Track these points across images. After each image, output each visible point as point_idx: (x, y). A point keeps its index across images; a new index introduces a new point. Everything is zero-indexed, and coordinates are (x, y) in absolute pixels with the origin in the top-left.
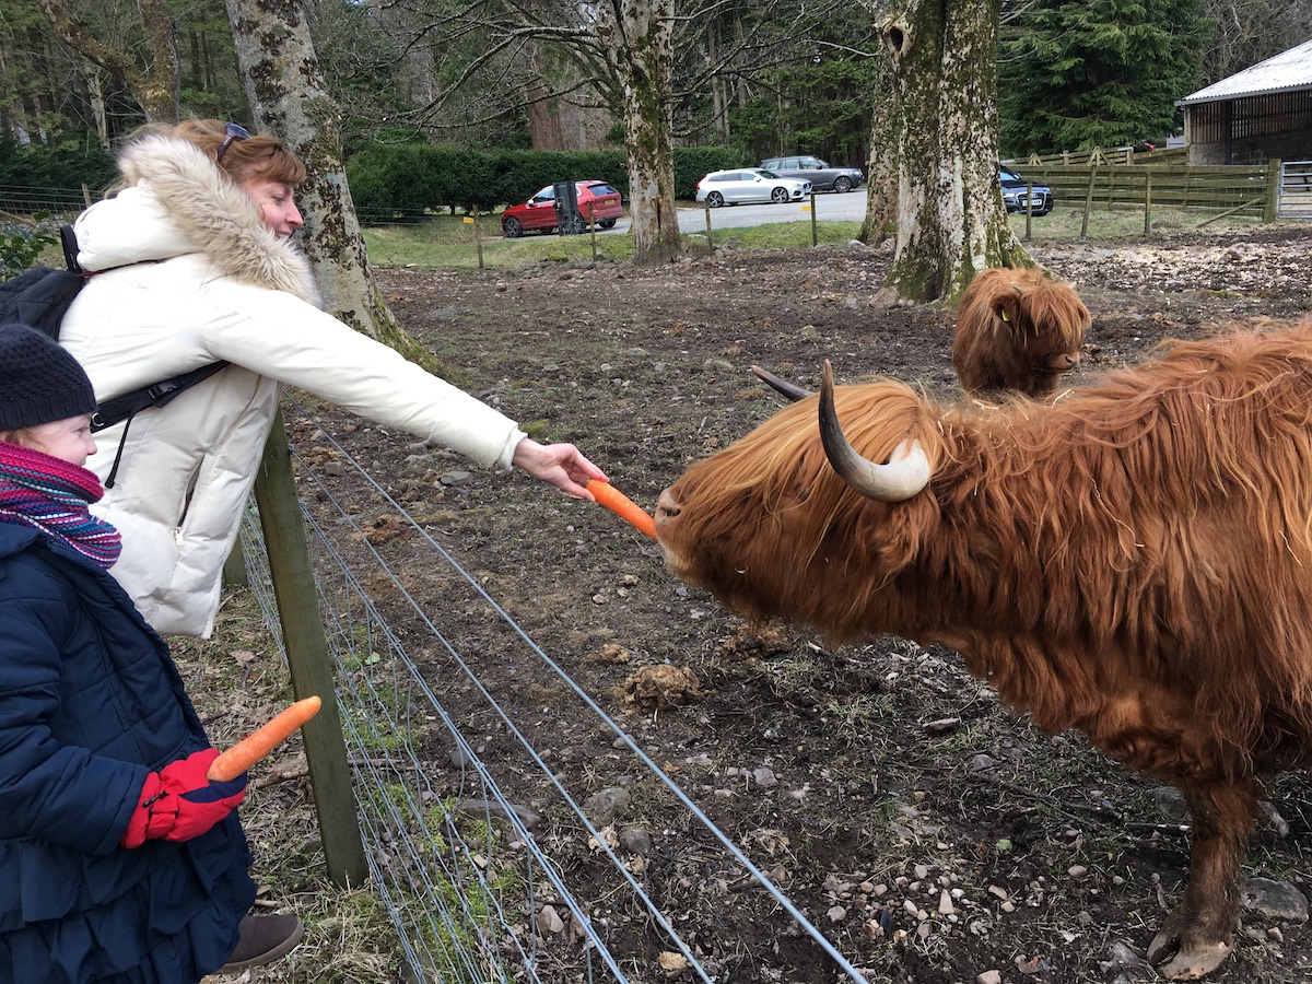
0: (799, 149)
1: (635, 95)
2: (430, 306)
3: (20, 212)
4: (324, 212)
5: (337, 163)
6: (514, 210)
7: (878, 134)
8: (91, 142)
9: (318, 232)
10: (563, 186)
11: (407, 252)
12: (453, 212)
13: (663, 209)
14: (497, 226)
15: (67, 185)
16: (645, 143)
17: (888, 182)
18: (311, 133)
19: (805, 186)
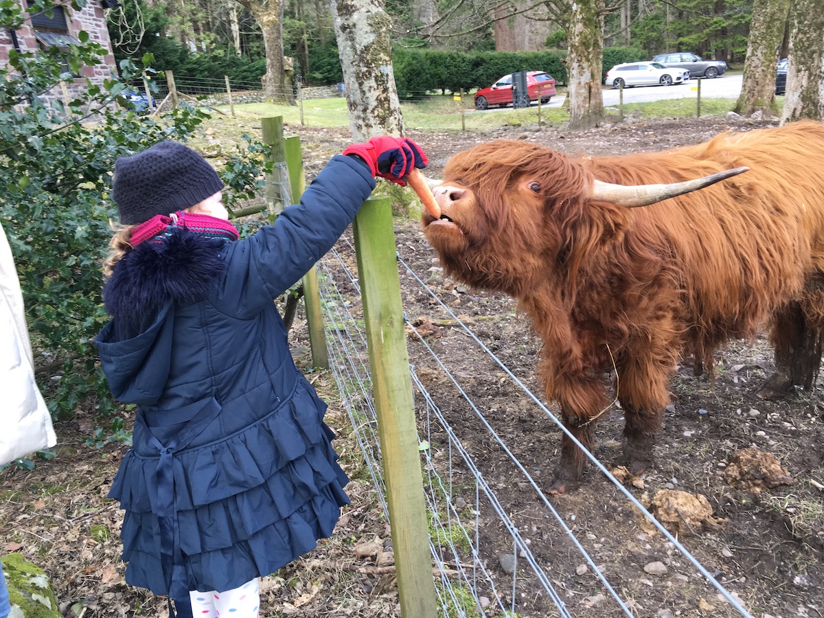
0: (679, 49)
1: (579, 10)
2: (435, 156)
3: (190, 93)
4: (377, 93)
5: (387, 59)
6: (483, 91)
7: (755, 35)
8: (231, 50)
9: (373, 107)
10: (518, 75)
11: (416, 119)
12: (443, 93)
13: (593, 90)
14: (471, 102)
15: (217, 76)
16: (584, 43)
17: (759, 70)
18: (372, 38)
19: (685, 74)
